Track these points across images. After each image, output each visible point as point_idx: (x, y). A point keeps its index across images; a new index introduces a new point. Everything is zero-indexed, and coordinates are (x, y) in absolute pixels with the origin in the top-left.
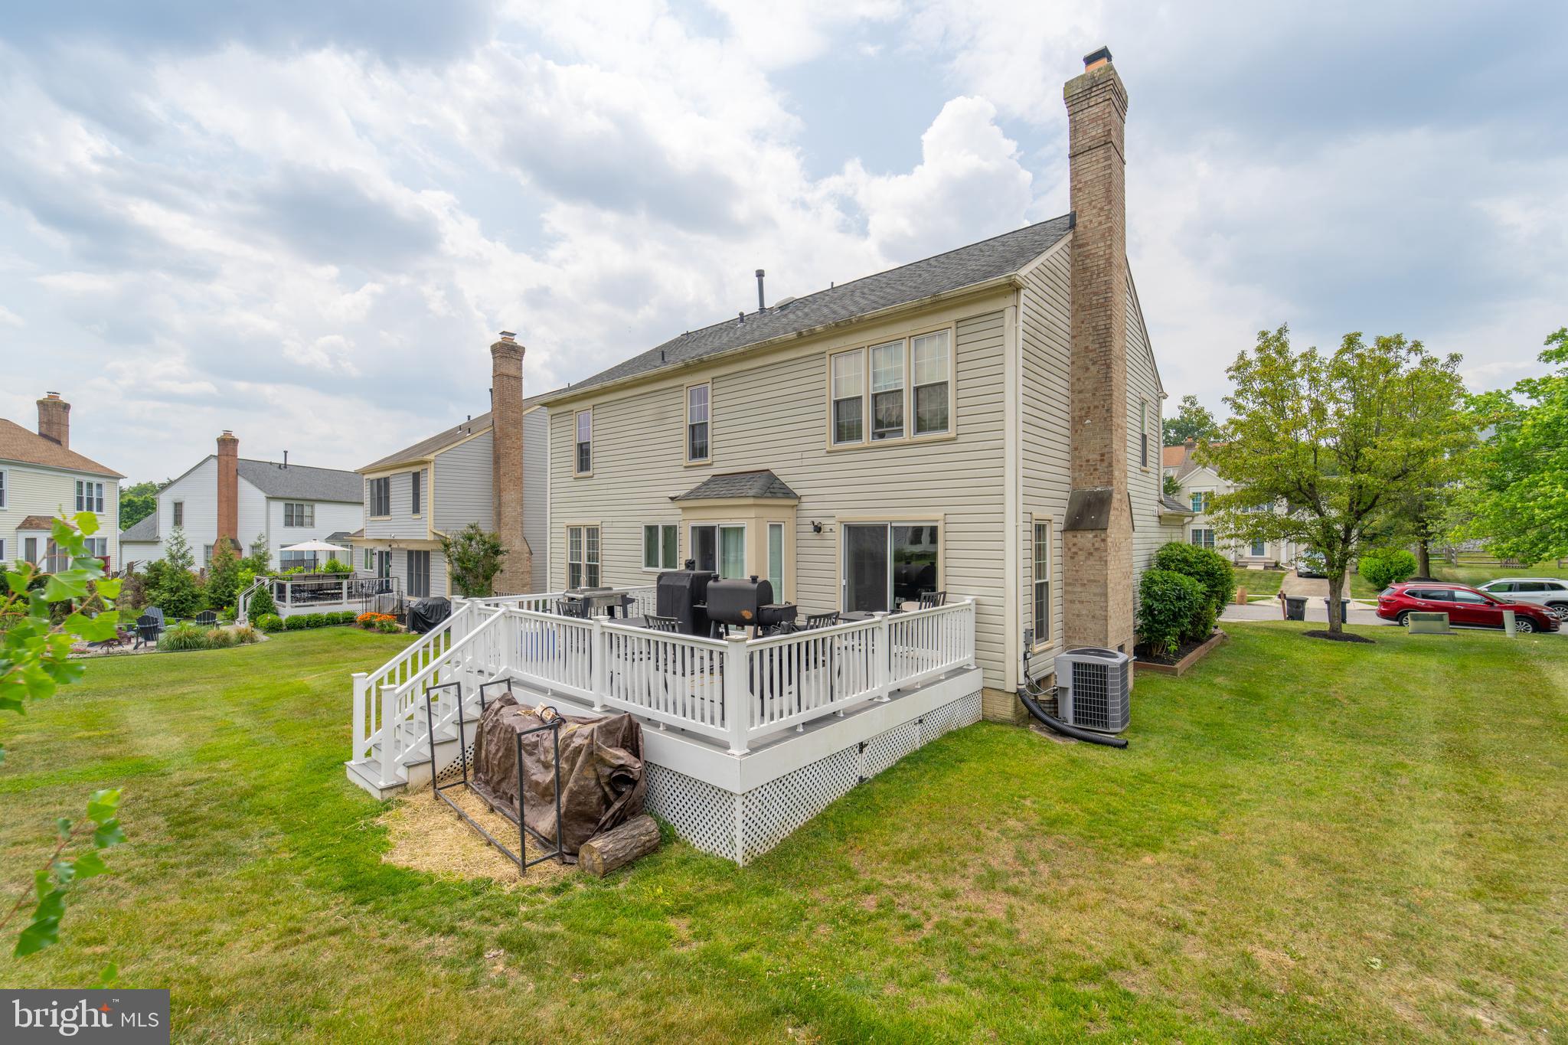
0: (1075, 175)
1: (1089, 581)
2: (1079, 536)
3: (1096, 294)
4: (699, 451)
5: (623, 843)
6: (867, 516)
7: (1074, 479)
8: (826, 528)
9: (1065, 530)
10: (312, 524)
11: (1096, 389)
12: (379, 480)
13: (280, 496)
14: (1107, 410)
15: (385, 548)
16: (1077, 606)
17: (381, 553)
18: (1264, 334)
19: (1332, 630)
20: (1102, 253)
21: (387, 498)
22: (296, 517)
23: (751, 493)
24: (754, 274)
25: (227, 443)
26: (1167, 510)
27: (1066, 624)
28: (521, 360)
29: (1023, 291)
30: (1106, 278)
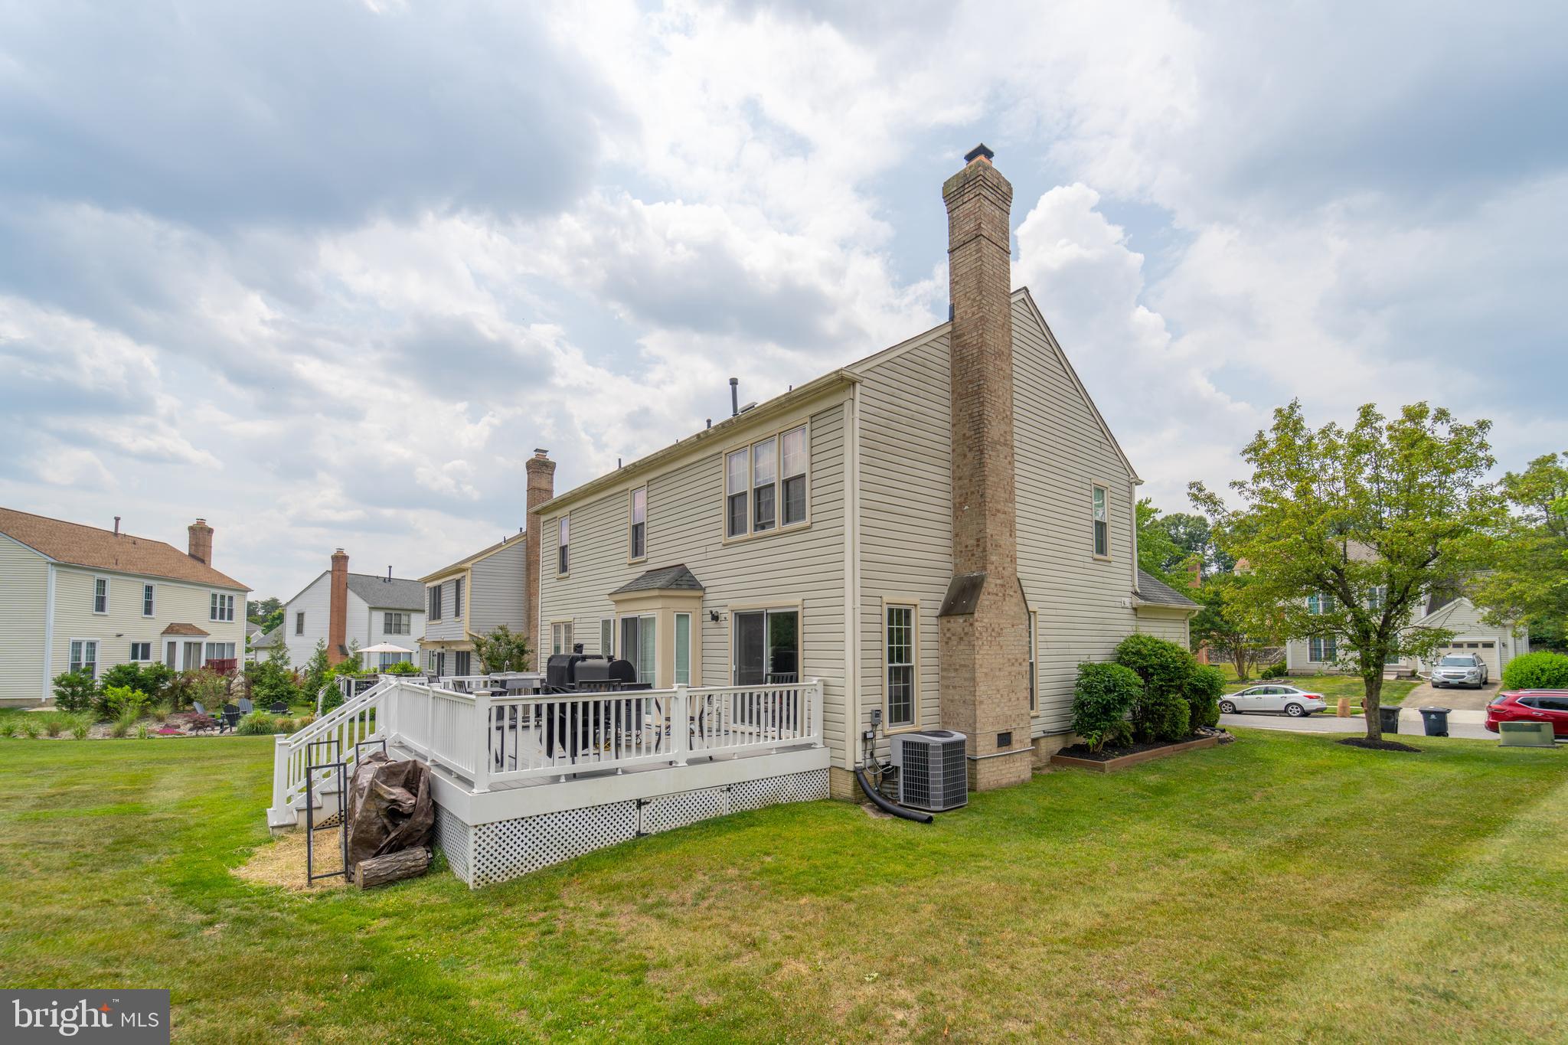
0: (953, 269)
1: (961, 666)
2: (952, 620)
3: (971, 382)
4: (637, 549)
5: (387, 865)
6: (750, 604)
7: (956, 565)
8: (722, 617)
9: (941, 616)
10: (408, 632)
11: (972, 475)
12: (435, 588)
13: (381, 606)
14: (981, 496)
15: (439, 650)
16: (951, 691)
17: (439, 654)
18: (1279, 411)
19: (1370, 737)
20: (975, 342)
21: (440, 603)
22: (394, 624)
23: (658, 584)
24: (729, 382)
25: (340, 560)
26: (1140, 601)
27: (943, 710)
28: (552, 475)
29: (858, 386)
30: (978, 367)
